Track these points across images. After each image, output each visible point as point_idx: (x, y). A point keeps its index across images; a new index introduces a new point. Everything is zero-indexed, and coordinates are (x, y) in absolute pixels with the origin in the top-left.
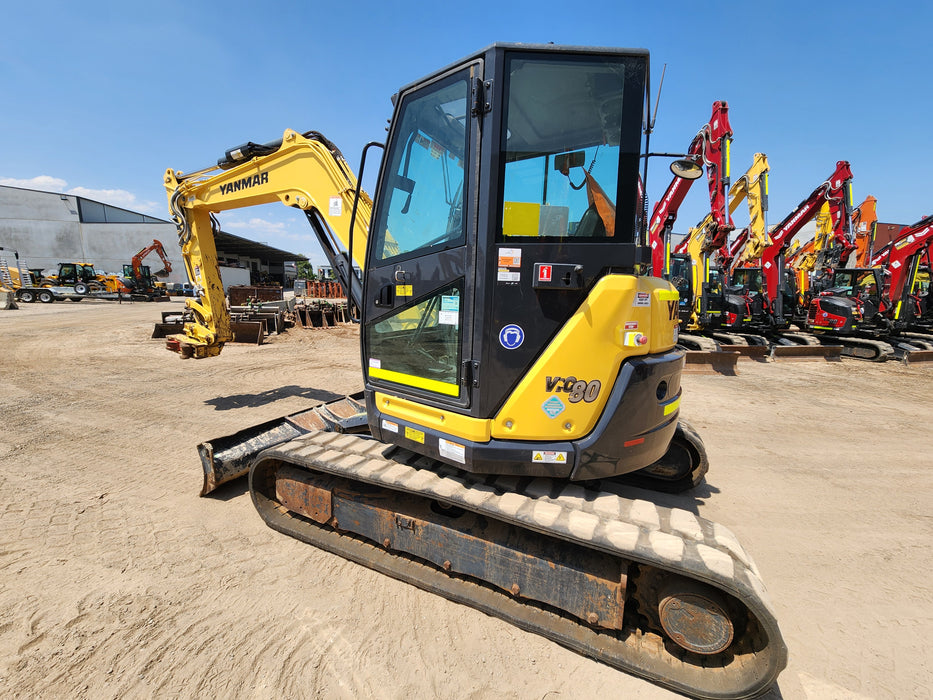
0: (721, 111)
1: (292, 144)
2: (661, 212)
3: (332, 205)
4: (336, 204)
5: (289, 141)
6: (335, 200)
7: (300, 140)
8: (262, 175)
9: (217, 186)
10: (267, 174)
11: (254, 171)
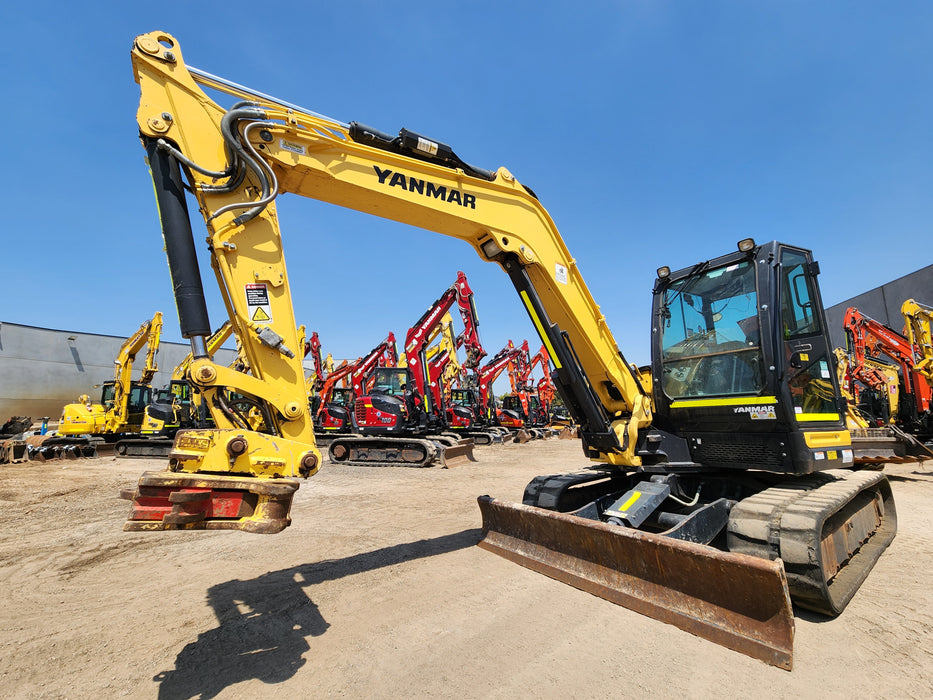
0: (462, 278)
1: (509, 186)
2: (417, 336)
3: (558, 271)
4: (562, 271)
5: (507, 181)
6: (560, 267)
7: (518, 186)
8: (466, 196)
9: (371, 164)
10: (474, 198)
11: (454, 185)
